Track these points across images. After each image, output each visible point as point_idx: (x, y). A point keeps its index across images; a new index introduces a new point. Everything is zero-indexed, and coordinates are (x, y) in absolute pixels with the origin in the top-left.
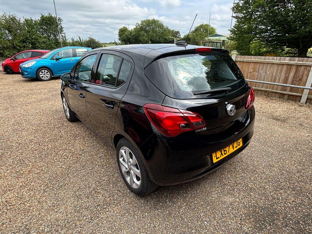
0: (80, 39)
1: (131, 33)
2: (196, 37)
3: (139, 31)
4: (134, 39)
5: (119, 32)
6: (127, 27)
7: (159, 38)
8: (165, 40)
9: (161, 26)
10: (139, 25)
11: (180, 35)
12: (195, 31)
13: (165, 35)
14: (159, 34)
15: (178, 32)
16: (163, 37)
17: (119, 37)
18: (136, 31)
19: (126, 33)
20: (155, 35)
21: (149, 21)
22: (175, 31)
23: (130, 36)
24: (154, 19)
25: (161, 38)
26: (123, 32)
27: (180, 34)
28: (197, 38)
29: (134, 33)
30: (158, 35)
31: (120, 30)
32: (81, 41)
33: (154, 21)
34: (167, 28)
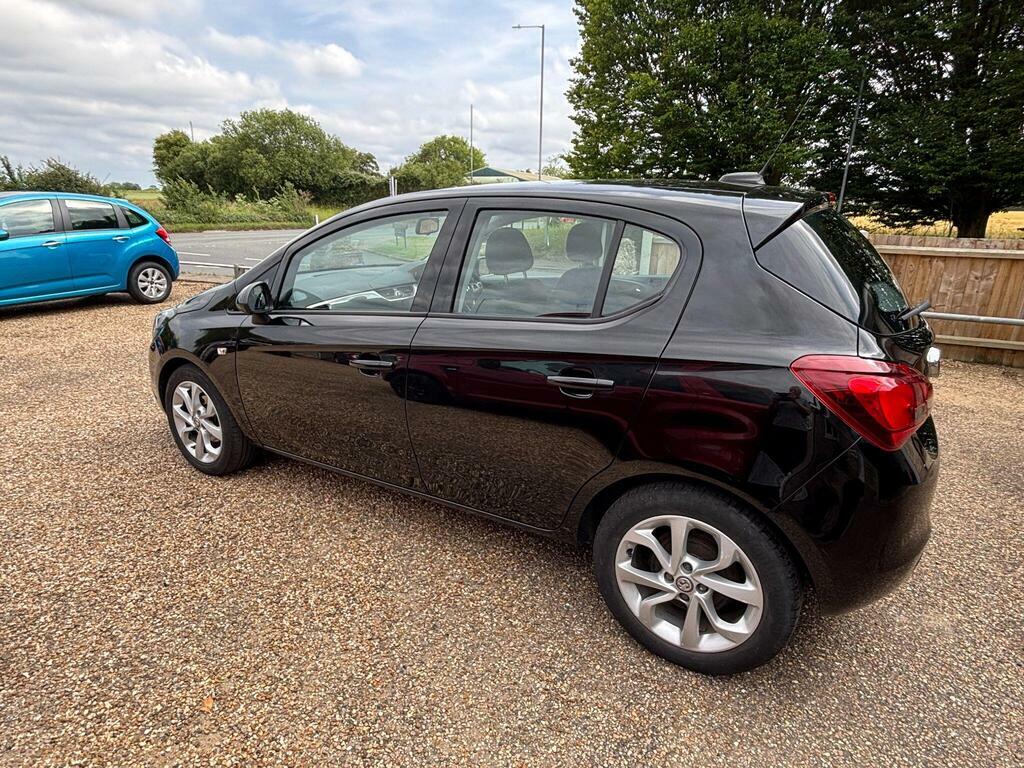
0: (8, 167)
1: (204, 152)
2: (435, 174)
3: (237, 149)
4: (217, 172)
5: (156, 149)
6: (188, 132)
7: (312, 174)
8: (334, 180)
9: (316, 136)
10: (235, 129)
11: (377, 167)
12: (421, 156)
13: (332, 166)
14: (311, 160)
15: (370, 157)
16: (327, 172)
17: (157, 167)
18: (225, 148)
19: (185, 153)
20: (296, 162)
21: (270, 116)
22: (360, 154)
23: (200, 164)
24: (290, 112)
25: (319, 172)
26: (175, 148)
27: (375, 163)
28: (440, 178)
29: (218, 155)
30: (308, 165)
31: (158, 142)
32: (10, 174)
33: (290, 119)
34: (337, 143)
